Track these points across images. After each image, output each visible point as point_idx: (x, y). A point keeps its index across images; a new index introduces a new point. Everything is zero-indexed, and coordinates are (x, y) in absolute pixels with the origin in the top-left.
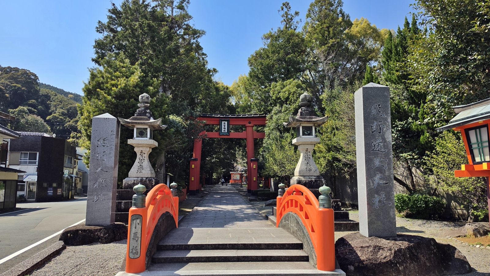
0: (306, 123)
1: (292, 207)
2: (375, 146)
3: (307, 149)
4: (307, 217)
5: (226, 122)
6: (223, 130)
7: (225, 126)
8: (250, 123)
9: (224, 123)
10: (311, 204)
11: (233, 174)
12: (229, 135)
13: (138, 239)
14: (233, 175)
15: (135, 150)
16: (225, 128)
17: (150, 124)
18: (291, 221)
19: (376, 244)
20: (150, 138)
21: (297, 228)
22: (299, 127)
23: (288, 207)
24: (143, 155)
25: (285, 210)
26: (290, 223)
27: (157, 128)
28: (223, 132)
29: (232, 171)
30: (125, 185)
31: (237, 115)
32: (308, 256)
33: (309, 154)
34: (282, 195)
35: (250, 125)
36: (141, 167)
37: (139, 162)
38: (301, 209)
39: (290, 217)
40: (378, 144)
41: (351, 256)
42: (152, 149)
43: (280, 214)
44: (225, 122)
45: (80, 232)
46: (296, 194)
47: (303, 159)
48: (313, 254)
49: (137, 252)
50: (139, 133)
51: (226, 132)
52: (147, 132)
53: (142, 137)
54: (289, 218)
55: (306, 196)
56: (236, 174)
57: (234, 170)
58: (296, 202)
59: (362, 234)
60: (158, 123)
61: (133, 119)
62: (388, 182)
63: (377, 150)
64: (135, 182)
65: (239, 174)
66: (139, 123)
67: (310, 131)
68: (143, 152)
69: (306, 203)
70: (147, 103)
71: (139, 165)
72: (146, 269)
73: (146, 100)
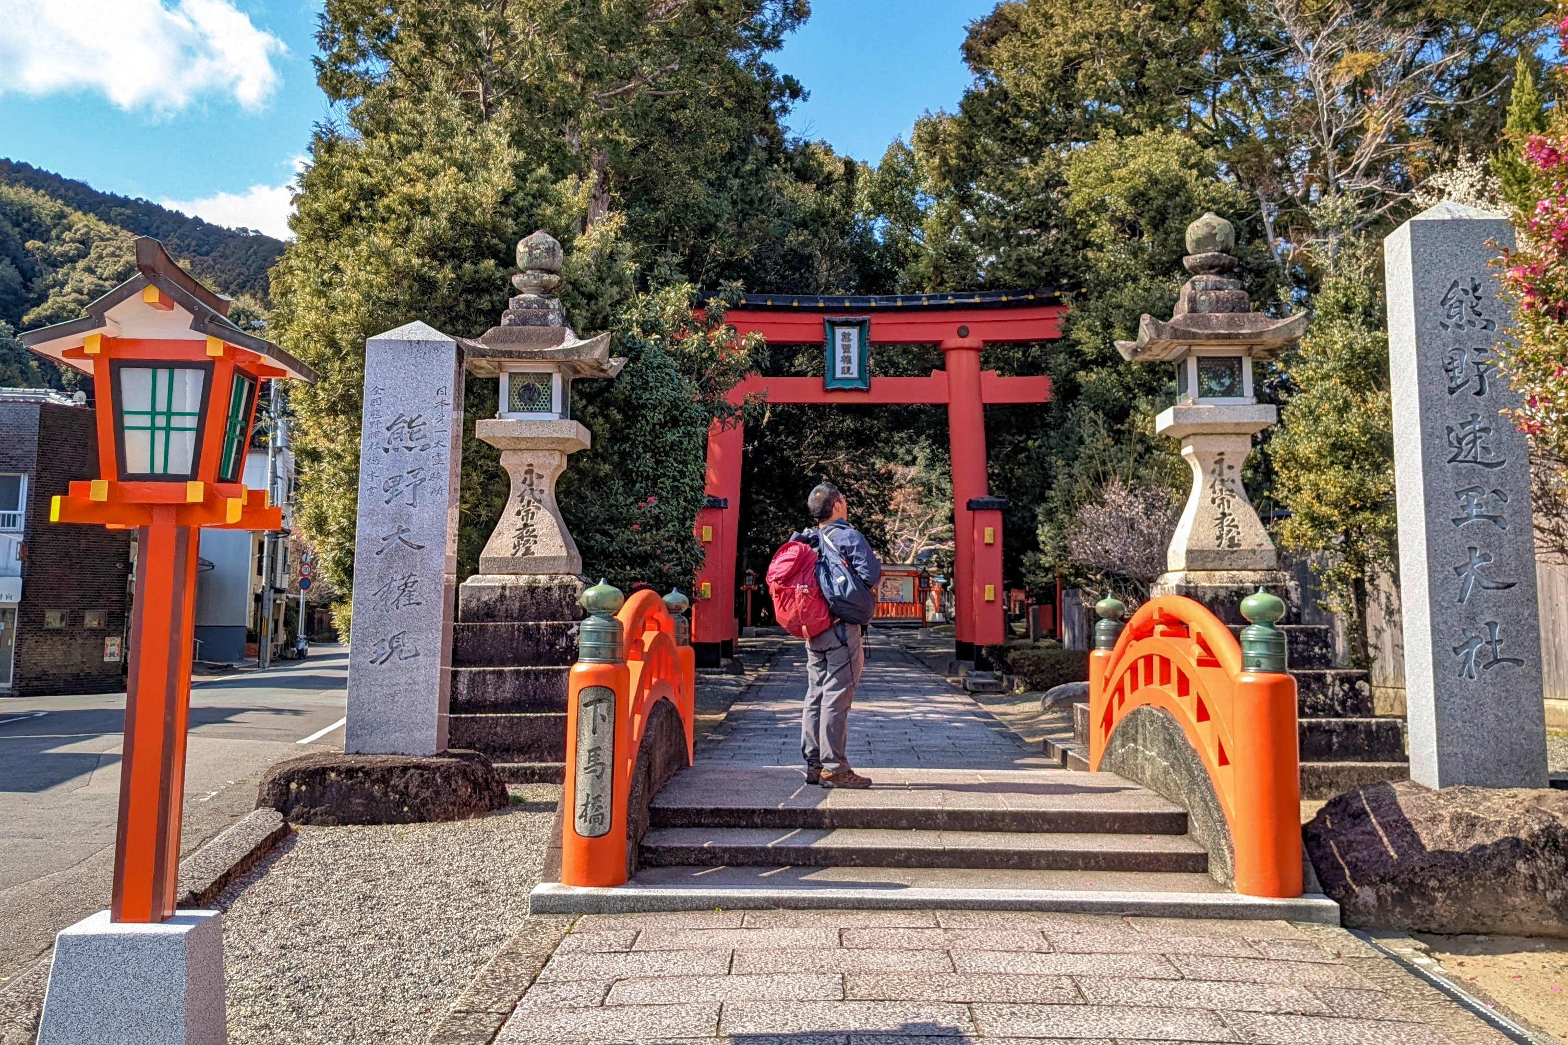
0: (1212, 342)
1: (1151, 686)
2: (1460, 442)
3: (1222, 454)
4: (1203, 714)
5: (854, 332)
6: (839, 365)
7: (846, 348)
8: (963, 333)
9: (846, 336)
10: (1215, 664)
12: (868, 391)
13: (603, 769)
15: (506, 461)
16: (847, 359)
17: (561, 358)
18: (1144, 740)
19: (1459, 810)
20: (563, 415)
21: (1167, 759)
22: (1185, 361)
23: (1134, 687)
24: (535, 481)
25: (1122, 701)
26: (1141, 748)
27: (587, 373)
28: (838, 374)
30: (466, 605)
31: (904, 299)
32: (1206, 854)
33: (1227, 474)
34: (1111, 644)
35: (966, 342)
36: (527, 533)
37: (519, 513)
38: (1183, 690)
39: (1144, 725)
40: (1471, 437)
41: (1365, 853)
42: (570, 457)
43: (1104, 720)
44: (846, 330)
45: (333, 775)
46: (1163, 634)
47: (1202, 497)
48: (1223, 842)
49: (602, 814)
50: (520, 395)
51: (855, 375)
52: (550, 388)
53: (531, 410)
54: (1140, 728)
55: (1199, 634)
56: (895, 576)
58: (1165, 662)
59: (1418, 781)
60: (597, 353)
61: (494, 339)
62: (1512, 581)
63: (1469, 458)
64: (507, 593)
65: (910, 573)
66: (520, 355)
67: (1232, 375)
68: (536, 470)
69: (1201, 663)
70: (550, 272)
71: (520, 524)
72: (629, 879)
73: (546, 261)
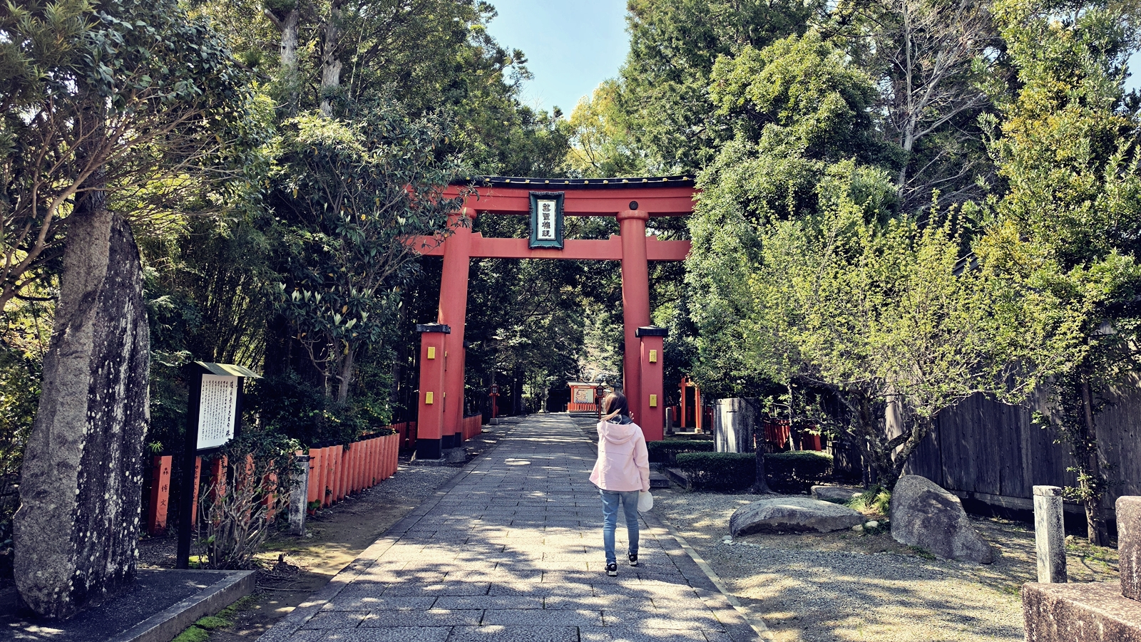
5: (552, 204)
6: (541, 229)
7: (546, 217)
8: (634, 206)
9: (546, 207)
11: (577, 387)
12: (562, 249)
14: (576, 390)
16: (547, 225)
28: (540, 236)
29: (571, 379)
35: (636, 213)
44: (547, 202)
51: (553, 237)
56: (583, 388)
57: (578, 377)
65: (591, 387)
